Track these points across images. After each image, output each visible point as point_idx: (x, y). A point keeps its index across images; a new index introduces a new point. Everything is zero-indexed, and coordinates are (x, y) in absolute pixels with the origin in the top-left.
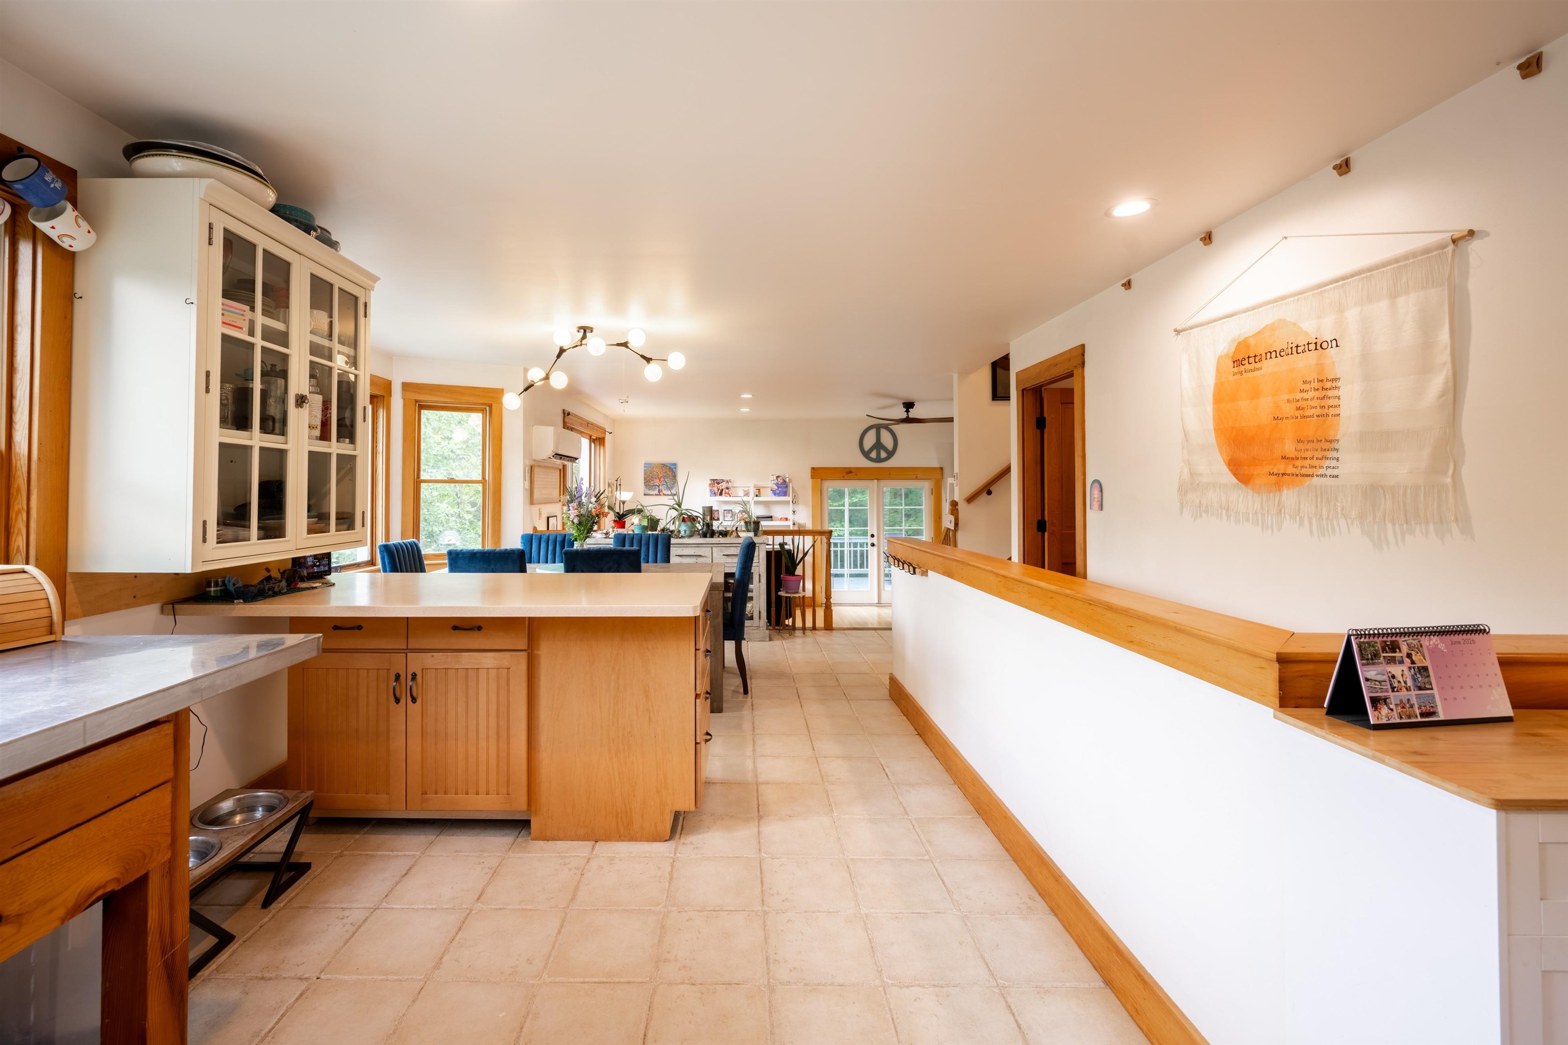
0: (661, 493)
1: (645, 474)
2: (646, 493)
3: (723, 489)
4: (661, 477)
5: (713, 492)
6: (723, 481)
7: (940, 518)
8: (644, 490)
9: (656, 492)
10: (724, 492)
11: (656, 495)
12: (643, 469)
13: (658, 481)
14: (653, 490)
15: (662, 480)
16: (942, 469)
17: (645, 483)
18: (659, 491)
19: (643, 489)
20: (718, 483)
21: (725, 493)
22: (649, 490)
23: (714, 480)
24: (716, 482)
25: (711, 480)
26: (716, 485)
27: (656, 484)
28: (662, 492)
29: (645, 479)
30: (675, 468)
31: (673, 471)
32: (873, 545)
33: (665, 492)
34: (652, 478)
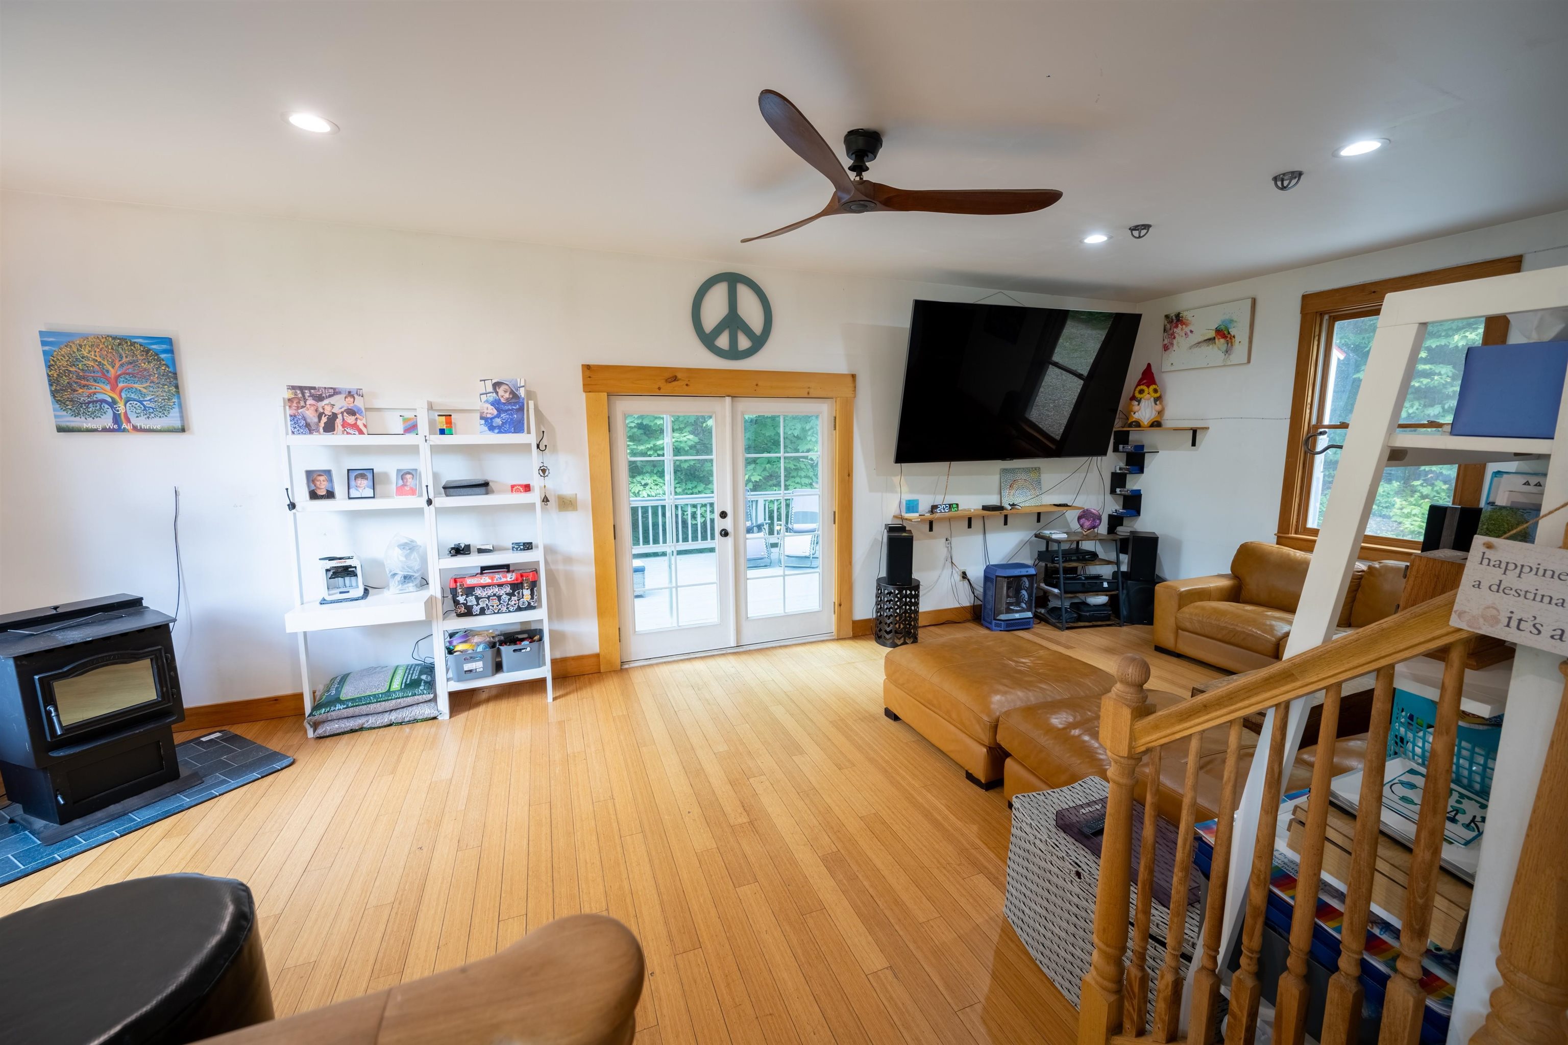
0: (124, 426)
1: (49, 367)
2: (64, 424)
3: (334, 416)
4: (117, 378)
5: (303, 422)
6: (336, 392)
7: (849, 475)
8: (56, 416)
9: (107, 420)
10: (339, 421)
11: (105, 430)
12: (39, 349)
13: (108, 388)
14: (93, 415)
15: (121, 385)
16: (854, 376)
17: (54, 394)
18: (116, 419)
19: (52, 413)
20: (320, 398)
21: (343, 426)
22: (77, 415)
23: (302, 389)
24: (311, 395)
25: (293, 388)
26: (310, 401)
27: (100, 396)
28: (128, 421)
29: (52, 381)
30: (171, 351)
31: (159, 360)
32: (725, 533)
33: (141, 422)
34: (79, 378)
